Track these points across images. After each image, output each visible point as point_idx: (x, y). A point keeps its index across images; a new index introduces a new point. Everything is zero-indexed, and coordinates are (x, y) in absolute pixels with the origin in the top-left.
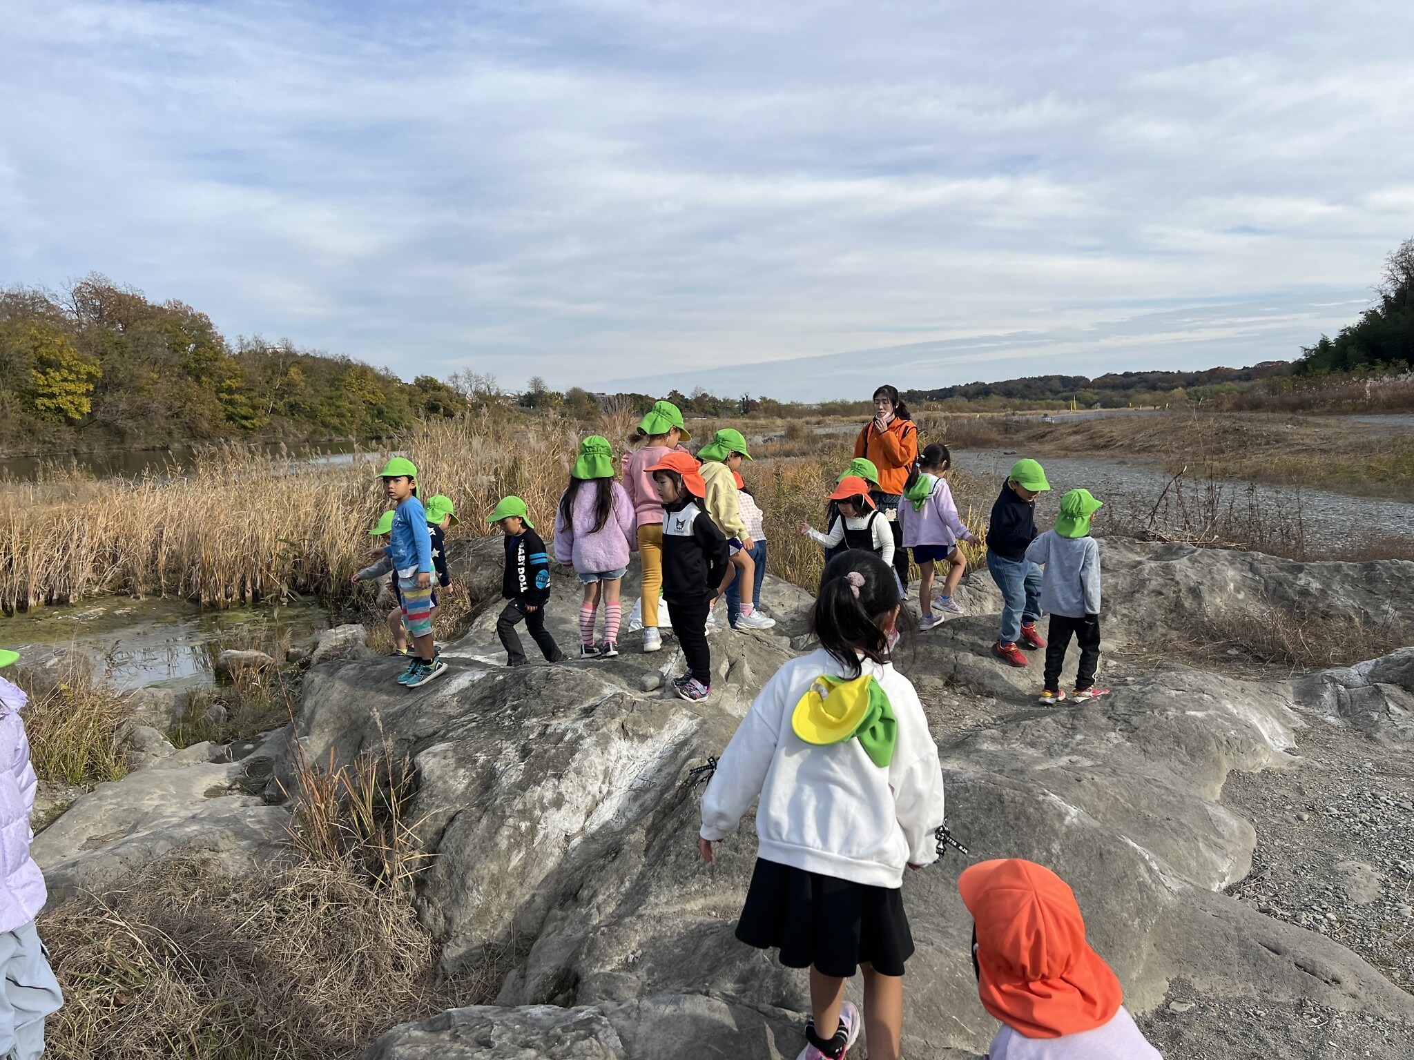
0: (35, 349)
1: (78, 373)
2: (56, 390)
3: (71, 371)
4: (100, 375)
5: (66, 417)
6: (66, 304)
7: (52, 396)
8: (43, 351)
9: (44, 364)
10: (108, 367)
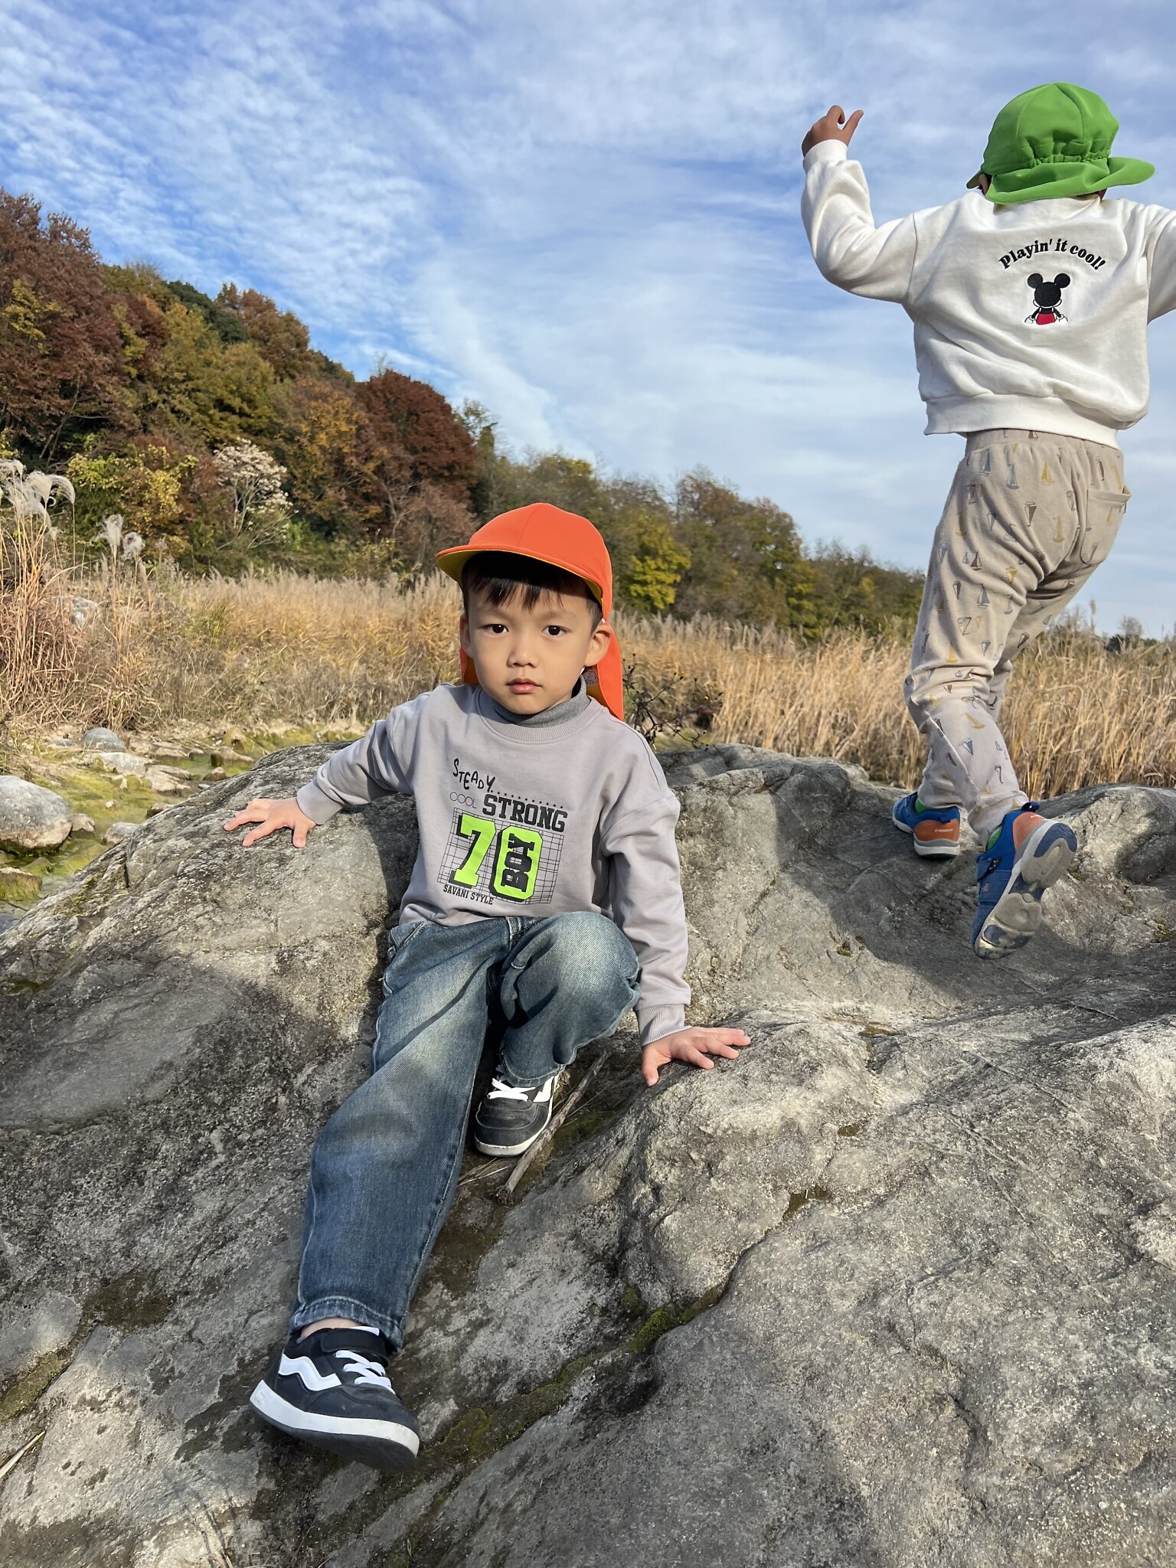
0: (640, 535)
1: (670, 563)
2: (649, 578)
3: (665, 560)
4: (688, 567)
5: (652, 605)
6: (669, 497)
7: (644, 583)
8: (645, 538)
9: (645, 552)
10: (696, 560)
